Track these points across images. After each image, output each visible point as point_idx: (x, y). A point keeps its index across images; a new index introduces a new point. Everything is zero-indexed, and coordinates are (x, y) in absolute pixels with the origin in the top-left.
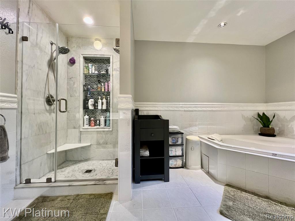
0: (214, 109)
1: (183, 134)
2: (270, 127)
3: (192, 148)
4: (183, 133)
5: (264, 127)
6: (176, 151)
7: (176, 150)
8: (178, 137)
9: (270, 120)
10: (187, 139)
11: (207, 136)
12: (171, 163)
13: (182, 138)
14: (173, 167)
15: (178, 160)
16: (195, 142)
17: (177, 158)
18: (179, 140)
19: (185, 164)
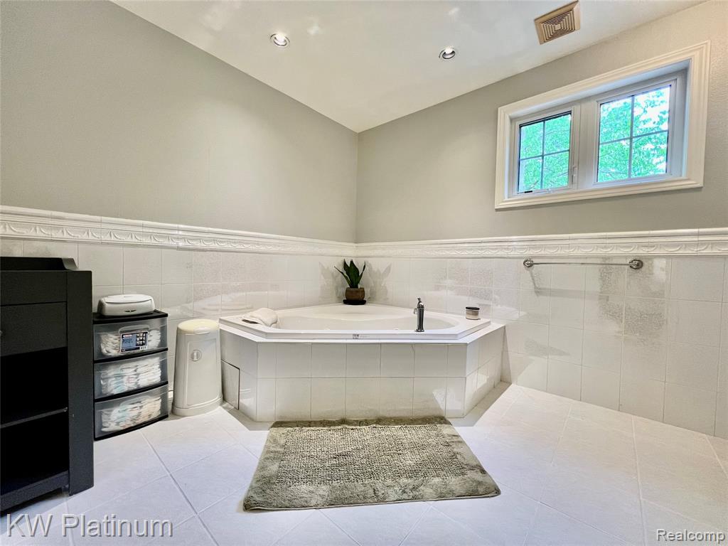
0: (239, 247)
1: (168, 318)
2: (359, 286)
3: (195, 354)
4: (166, 315)
5: (351, 287)
6: (138, 374)
7: (138, 371)
8: (148, 329)
9: (360, 274)
10: (179, 332)
11: (240, 316)
12: (118, 418)
13: (163, 331)
14: (127, 427)
15: (147, 400)
16: (205, 336)
17: (140, 397)
18: (149, 338)
19: (173, 404)
